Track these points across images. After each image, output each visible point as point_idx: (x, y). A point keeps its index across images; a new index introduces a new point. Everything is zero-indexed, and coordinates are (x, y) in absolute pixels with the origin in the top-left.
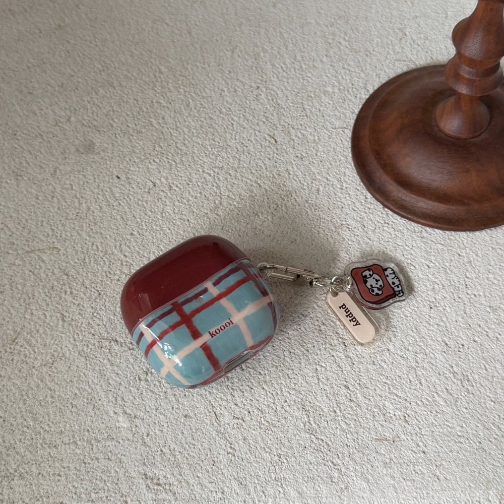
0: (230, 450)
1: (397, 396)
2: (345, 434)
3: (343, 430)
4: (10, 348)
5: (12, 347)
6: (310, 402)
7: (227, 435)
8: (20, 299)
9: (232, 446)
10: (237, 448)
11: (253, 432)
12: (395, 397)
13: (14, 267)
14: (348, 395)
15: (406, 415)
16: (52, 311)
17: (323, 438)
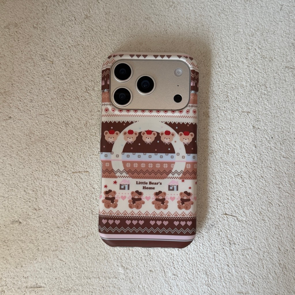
0: (170, 290)
1: (251, 272)
2: (224, 288)
3: (223, 286)
4: (67, 226)
5: (68, 225)
6: (210, 271)
7: (169, 282)
8: (70, 200)
9: (171, 288)
10: (173, 289)
11: (182, 282)
12: (250, 273)
13: (67, 181)
14: (228, 270)
15: (254, 282)
16: (87, 208)
17: (213, 289)
